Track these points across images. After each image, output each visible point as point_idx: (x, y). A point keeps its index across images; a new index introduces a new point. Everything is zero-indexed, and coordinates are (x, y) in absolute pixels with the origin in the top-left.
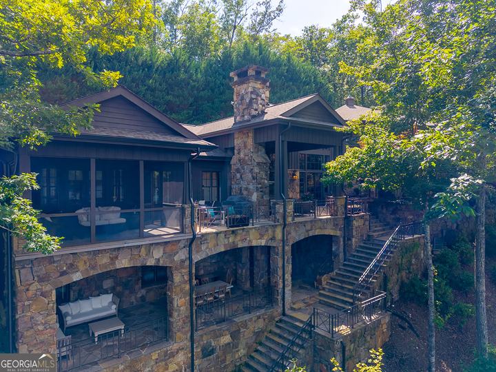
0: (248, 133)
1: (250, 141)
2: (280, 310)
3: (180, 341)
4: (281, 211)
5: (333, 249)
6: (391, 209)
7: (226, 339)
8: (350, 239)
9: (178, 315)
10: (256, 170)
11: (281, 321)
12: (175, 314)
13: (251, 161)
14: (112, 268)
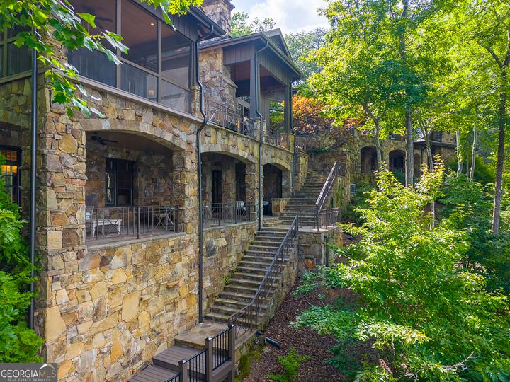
0: (216, 54)
1: (219, 63)
2: (257, 225)
3: (190, 234)
4: (259, 128)
5: (283, 184)
6: (319, 157)
7: (223, 242)
8: (297, 175)
9: (189, 204)
10: (227, 91)
11: (259, 234)
12: (187, 203)
13: (221, 82)
14: (134, 129)
